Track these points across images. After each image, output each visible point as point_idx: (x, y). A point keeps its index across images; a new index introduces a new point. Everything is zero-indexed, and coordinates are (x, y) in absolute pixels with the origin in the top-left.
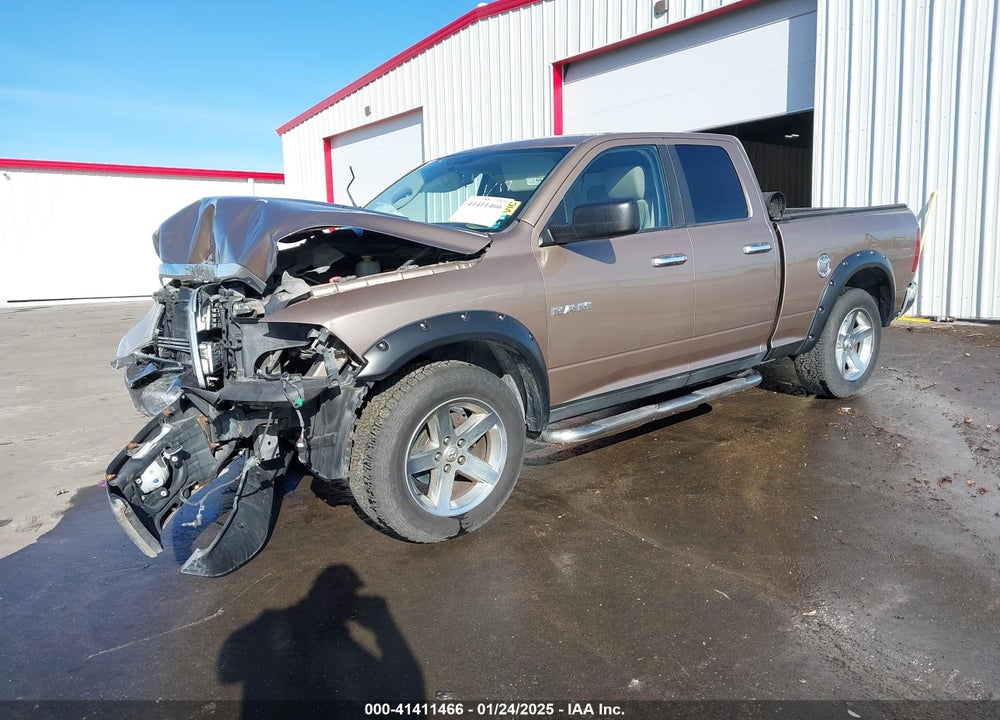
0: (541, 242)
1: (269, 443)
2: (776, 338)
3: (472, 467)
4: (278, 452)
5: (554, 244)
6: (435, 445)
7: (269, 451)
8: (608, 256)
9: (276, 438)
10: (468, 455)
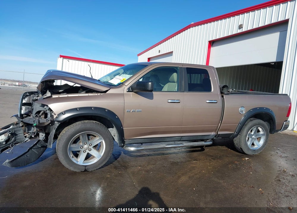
0: (127, 91)
1: (42, 135)
2: (220, 131)
3: (94, 152)
4: (44, 138)
5: (132, 92)
6: (81, 144)
7: (42, 138)
8: (151, 97)
9: (45, 134)
10: (92, 149)
